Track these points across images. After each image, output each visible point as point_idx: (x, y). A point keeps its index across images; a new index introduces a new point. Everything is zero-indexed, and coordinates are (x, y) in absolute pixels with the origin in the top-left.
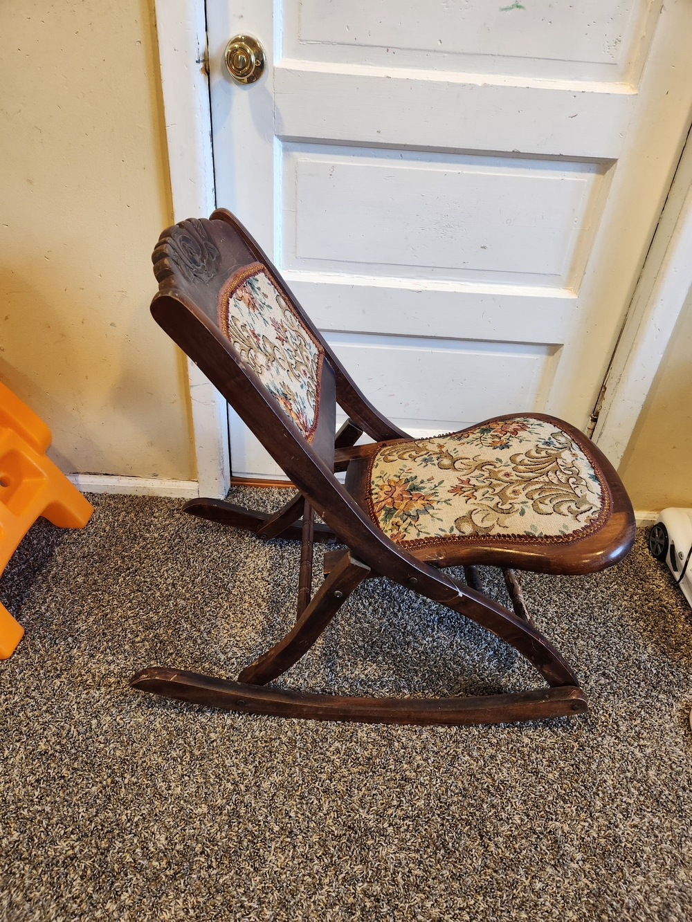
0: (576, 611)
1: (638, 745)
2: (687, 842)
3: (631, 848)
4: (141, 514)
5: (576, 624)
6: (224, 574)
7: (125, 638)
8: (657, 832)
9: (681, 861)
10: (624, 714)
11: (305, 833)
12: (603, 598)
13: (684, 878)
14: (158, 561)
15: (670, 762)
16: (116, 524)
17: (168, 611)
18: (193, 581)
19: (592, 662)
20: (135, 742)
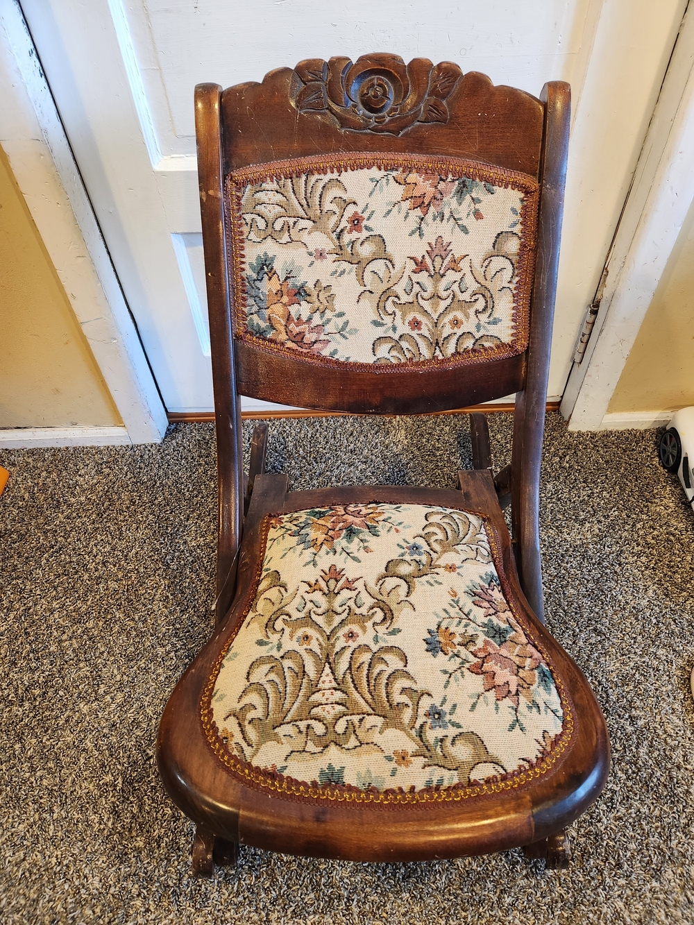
0: (567, 550)
1: (630, 716)
2: (678, 833)
3: (614, 846)
4: (64, 473)
5: (565, 569)
6: (162, 543)
7: (51, 636)
8: (644, 823)
9: (669, 857)
10: (616, 679)
11: (251, 862)
12: (600, 529)
13: (670, 877)
14: (85, 533)
15: (665, 736)
16: (36, 489)
17: (98, 597)
18: (126, 556)
19: (582, 616)
20: (63, 767)
